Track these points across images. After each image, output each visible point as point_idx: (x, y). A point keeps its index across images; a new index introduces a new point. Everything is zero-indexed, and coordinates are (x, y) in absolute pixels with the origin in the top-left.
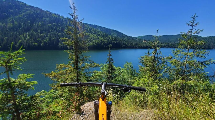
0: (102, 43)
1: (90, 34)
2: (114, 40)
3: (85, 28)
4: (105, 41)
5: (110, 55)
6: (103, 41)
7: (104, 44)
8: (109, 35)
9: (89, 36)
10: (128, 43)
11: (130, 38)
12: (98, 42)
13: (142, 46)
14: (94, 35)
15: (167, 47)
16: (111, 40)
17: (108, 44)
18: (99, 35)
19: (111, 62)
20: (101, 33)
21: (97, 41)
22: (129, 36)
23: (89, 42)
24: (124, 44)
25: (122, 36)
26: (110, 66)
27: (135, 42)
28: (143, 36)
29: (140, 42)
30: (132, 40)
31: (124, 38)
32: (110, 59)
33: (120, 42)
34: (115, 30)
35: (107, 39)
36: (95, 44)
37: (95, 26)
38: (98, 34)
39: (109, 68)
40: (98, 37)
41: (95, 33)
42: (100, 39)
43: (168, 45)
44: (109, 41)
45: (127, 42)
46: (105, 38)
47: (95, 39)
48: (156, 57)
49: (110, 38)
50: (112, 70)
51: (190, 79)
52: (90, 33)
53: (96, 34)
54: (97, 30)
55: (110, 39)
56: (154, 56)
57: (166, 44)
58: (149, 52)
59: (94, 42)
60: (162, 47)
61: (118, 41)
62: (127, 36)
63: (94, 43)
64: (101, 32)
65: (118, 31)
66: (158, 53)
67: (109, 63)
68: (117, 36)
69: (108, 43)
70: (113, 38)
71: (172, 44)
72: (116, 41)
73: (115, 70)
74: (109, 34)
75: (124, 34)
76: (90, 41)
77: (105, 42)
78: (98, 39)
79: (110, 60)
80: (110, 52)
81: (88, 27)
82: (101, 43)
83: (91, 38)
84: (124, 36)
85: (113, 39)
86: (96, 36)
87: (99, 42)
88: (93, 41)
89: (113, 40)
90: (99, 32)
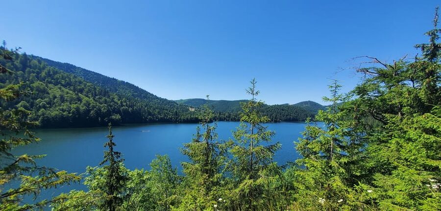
0: (92, 112)
1: (51, 86)
2: (125, 104)
3: (30, 66)
4: (102, 106)
5: (111, 145)
6: (94, 107)
7: (99, 112)
8: (110, 93)
9: (44, 91)
10: (159, 112)
11: (163, 102)
12: (78, 109)
13: (187, 119)
14: (63, 89)
15: (228, 121)
16: (117, 104)
17: (109, 113)
18: (81, 91)
19: (116, 160)
20: (88, 86)
21: (74, 106)
22: (160, 98)
23: (44, 107)
24: (150, 114)
25: (145, 97)
26: (113, 172)
27: (175, 111)
28: (188, 100)
29: (183, 111)
30: (167, 107)
31: (150, 101)
32: (113, 153)
33: (140, 110)
34: (127, 83)
35: (106, 102)
36: (69, 113)
37: (69, 68)
38: (79, 87)
39: (111, 176)
40: (77, 94)
41: (68, 85)
42: (84, 102)
43: (229, 117)
44: (111, 106)
45: (157, 110)
46: (100, 98)
47: (67, 101)
48: (209, 143)
49: (116, 100)
50: (118, 182)
51: (259, 176)
52: (50, 83)
53: (72, 88)
54: (75, 77)
55: (115, 103)
56: (207, 143)
57: (227, 114)
58: (198, 133)
59: (65, 107)
60: (221, 120)
61: (135, 108)
62: (157, 98)
63: (63, 110)
64: (88, 84)
65: (136, 85)
66: (213, 137)
67: (109, 163)
68: (133, 95)
69: (108, 111)
70: (124, 99)
71: (234, 115)
72: (132, 106)
73: (125, 179)
74: (110, 90)
75: (150, 94)
76: (49, 103)
77: (100, 110)
78: (80, 100)
79: (114, 156)
80: (112, 137)
81: (41, 66)
82: (89, 111)
83: (55, 97)
84: (149, 97)
85: (121, 103)
86: (71, 92)
87: (82, 108)
88: (60, 105)
89: (122, 106)
90: (80, 82)
